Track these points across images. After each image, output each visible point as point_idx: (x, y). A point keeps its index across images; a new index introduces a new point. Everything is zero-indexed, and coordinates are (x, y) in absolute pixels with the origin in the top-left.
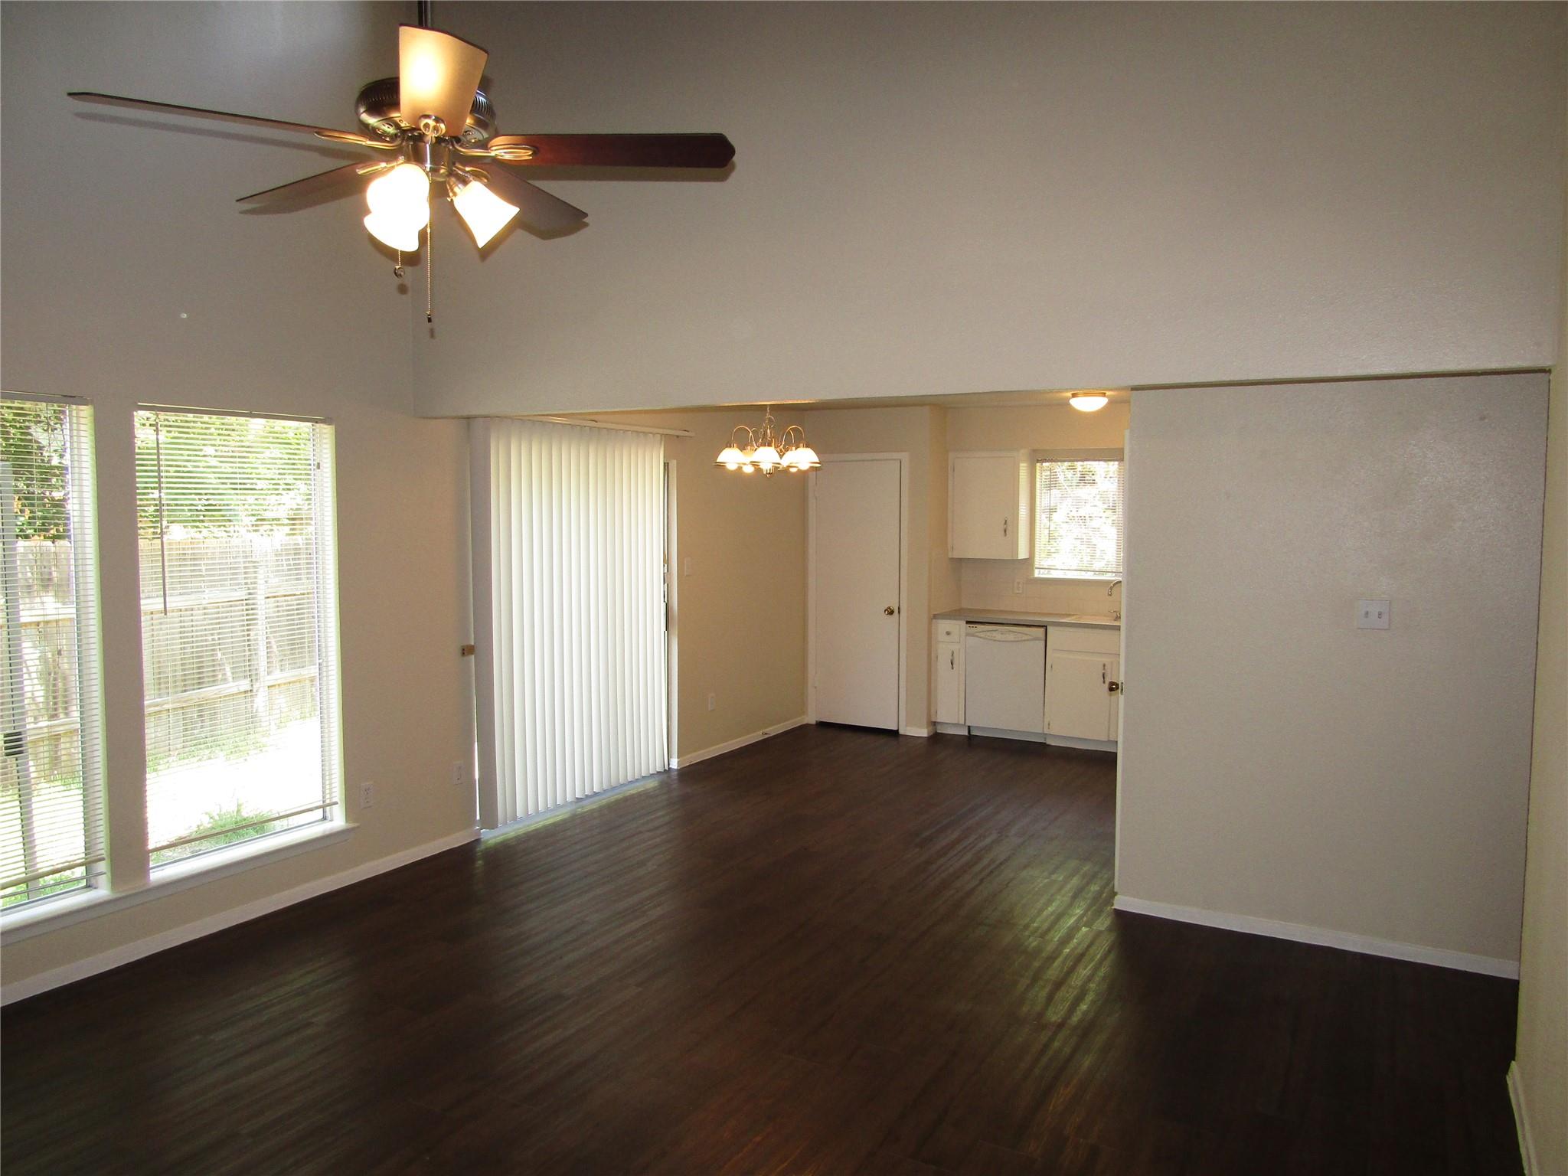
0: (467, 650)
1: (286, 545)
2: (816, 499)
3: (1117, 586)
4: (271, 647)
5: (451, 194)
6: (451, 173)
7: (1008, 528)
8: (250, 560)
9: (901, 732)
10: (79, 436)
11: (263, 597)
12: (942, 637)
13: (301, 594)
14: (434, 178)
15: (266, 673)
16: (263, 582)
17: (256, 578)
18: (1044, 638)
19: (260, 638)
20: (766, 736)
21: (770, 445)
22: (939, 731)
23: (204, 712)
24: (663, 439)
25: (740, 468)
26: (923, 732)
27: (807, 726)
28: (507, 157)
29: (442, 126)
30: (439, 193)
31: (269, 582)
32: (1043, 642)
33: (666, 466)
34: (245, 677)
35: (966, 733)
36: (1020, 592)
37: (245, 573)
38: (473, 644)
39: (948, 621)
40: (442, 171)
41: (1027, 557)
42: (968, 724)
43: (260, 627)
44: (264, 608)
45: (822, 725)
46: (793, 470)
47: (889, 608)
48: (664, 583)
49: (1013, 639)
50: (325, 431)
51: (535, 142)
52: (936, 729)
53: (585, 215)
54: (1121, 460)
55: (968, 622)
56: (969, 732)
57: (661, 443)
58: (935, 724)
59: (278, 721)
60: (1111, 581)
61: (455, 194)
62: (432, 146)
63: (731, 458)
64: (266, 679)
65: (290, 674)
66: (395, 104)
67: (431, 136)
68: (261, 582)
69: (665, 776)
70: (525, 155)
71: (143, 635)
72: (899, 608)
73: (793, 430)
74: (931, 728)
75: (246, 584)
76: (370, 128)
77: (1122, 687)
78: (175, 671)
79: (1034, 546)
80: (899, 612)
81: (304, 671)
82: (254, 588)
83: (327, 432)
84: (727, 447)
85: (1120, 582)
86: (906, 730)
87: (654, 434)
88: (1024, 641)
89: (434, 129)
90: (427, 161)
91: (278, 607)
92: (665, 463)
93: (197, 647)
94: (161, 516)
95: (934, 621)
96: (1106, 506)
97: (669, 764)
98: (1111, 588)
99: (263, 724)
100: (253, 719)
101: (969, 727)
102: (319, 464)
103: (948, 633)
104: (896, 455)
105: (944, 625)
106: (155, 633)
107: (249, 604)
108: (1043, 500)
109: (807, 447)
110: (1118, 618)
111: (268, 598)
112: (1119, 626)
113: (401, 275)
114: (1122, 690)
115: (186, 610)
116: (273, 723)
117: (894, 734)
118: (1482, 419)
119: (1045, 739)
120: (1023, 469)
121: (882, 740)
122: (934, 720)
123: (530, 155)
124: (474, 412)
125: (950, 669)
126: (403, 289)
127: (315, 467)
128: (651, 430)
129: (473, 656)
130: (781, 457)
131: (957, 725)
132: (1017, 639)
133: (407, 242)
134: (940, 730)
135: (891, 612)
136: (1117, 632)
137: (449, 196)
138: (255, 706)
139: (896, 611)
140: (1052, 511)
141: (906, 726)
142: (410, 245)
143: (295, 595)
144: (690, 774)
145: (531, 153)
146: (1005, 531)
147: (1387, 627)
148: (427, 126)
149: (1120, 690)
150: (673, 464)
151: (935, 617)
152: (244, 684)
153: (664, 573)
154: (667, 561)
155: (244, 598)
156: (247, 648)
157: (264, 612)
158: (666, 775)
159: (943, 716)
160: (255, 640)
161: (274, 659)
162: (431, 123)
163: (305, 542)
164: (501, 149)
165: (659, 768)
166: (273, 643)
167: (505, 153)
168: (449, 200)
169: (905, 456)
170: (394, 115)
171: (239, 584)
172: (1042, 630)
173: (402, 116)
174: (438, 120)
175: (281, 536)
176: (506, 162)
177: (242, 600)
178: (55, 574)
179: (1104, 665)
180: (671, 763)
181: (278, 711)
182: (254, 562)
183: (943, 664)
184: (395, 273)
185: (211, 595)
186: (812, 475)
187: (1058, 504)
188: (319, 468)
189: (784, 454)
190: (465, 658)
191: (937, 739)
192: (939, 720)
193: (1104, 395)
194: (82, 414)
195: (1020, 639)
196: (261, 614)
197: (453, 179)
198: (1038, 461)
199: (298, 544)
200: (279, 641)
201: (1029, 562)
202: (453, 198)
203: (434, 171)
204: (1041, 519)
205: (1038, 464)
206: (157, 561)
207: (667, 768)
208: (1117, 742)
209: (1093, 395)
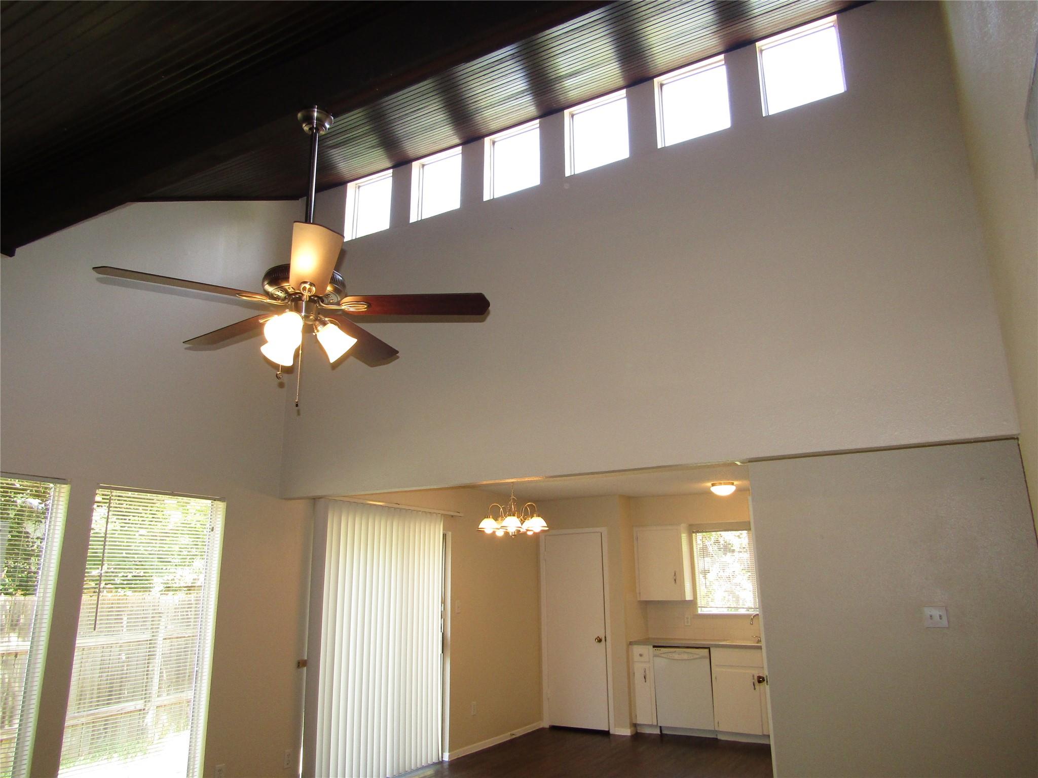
0: (301, 664)
1: (183, 601)
2: (545, 560)
3: (755, 617)
4: (162, 676)
5: (315, 331)
6: (316, 319)
7: (677, 578)
8: (158, 611)
9: (612, 732)
10: (58, 505)
11: (162, 639)
12: (636, 658)
13: (189, 637)
14: (306, 322)
15: (157, 695)
16: (164, 627)
17: (159, 624)
18: (709, 657)
19: (156, 669)
20: (514, 737)
21: (514, 515)
22: (638, 731)
23: (108, 723)
24: (443, 517)
25: (494, 532)
26: (627, 732)
27: (543, 729)
28: (352, 309)
29: (314, 289)
30: (309, 330)
31: (167, 627)
32: (708, 660)
33: (444, 536)
34: (142, 699)
35: (657, 732)
36: (689, 624)
37: (152, 621)
38: (306, 659)
39: (642, 647)
40: (311, 317)
41: (692, 599)
42: (659, 725)
43: (157, 661)
44: (161, 646)
45: (554, 728)
46: (530, 533)
47: (598, 637)
48: (442, 618)
49: (686, 658)
50: (220, 506)
51: (370, 300)
52: (637, 729)
53: (397, 352)
54: (749, 529)
55: (654, 647)
56: (661, 731)
57: (441, 519)
58: (635, 725)
59: (160, 734)
60: (751, 615)
61: (318, 331)
62: (307, 303)
63: (488, 525)
64: (156, 701)
65: (173, 698)
66: (286, 278)
67: (306, 294)
68: (162, 627)
69: (438, 767)
70: (363, 308)
71: (73, 671)
72: (605, 637)
73: (528, 505)
74: (633, 728)
75: (152, 628)
76: (270, 294)
77: (767, 679)
78: (92, 694)
79: (696, 595)
80: (605, 640)
81: (184, 695)
82: (157, 632)
83: (221, 506)
84: (485, 518)
85: (757, 615)
86: (614, 731)
87: (437, 514)
88: (695, 659)
89: (309, 291)
90: (302, 311)
91: (171, 646)
92: (443, 534)
93: (111, 675)
94: (100, 580)
95: (630, 646)
96: (742, 567)
97: (442, 758)
98: (752, 619)
99: (149, 736)
100: (142, 731)
101: (661, 727)
102: (213, 528)
103: (641, 655)
104: (598, 530)
105: (637, 650)
106: (83, 660)
107: (151, 643)
108: (700, 564)
109: (538, 516)
110: (759, 641)
111: (165, 639)
112: (761, 646)
113: (280, 377)
114: (767, 682)
115: (107, 647)
116: (156, 734)
117: (606, 734)
118: (982, 479)
119: (717, 735)
120: (684, 537)
121: (598, 739)
122: (634, 722)
123: (365, 308)
124: (319, 493)
125: (644, 682)
126: (281, 385)
127: (210, 530)
128: (436, 511)
129: (306, 668)
130: (522, 524)
131: (651, 726)
132: (690, 658)
133: (286, 360)
134: (640, 730)
135: (600, 641)
136: (759, 650)
137: (314, 332)
138: (146, 721)
139: (603, 640)
140: (705, 572)
141: (615, 727)
142: (288, 362)
143: (184, 637)
144: (457, 765)
145: (366, 306)
146: (675, 580)
147: (947, 626)
148: (304, 289)
149: (765, 682)
150: (449, 535)
151: (631, 643)
152: (140, 704)
153: (441, 611)
154: (444, 602)
155: (149, 639)
156: (145, 677)
157: (161, 650)
158: (440, 766)
159: (640, 720)
160: (152, 671)
161: (163, 686)
162: (308, 286)
163: (195, 599)
164: (348, 304)
165: (435, 760)
166: (164, 672)
167: (350, 307)
168: (314, 334)
169: (604, 530)
170: (285, 285)
171: (147, 629)
172: (707, 650)
173: (290, 286)
174: (311, 284)
175: (181, 596)
176: (351, 313)
177: (147, 640)
178: (22, 621)
179: (753, 676)
180: (444, 756)
181: (162, 726)
182: (159, 613)
183: (638, 676)
184: (277, 376)
185: (126, 636)
186: (542, 537)
187: (710, 567)
188: (212, 530)
189: (524, 522)
190: (299, 670)
191: (638, 737)
192: (638, 723)
193: (733, 484)
194: (63, 490)
195: (692, 658)
196: (159, 652)
197: (317, 323)
198: (693, 532)
199: (191, 601)
200: (169, 672)
201: (693, 603)
202: (317, 333)
203: (306, 318)
204: (699, 578)
205: (694, 534)
206: (92, 612)
207: (440, 760)
208: (769, 736)
209: (725, 484)
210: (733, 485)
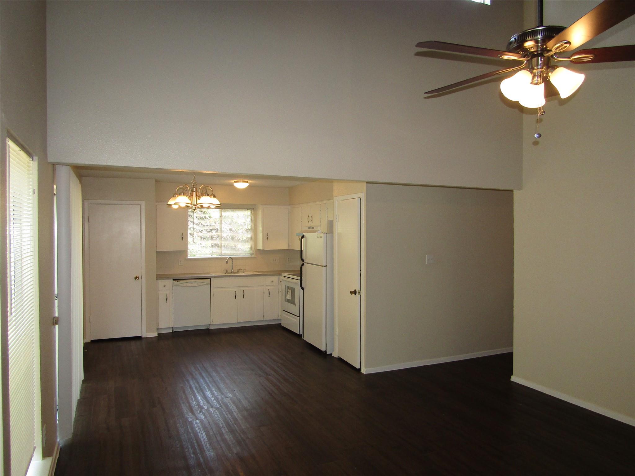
7: (184, 237)
12: (161, 288)
18: (210, 283)
22: (162, 333)
26: (154, 335)
32: (210, 285)
39: (164, 280)
47: (137, 276)
49: (197, 285)
55: (173, 280)
56: (173, 330)
58: (160, 329)
60: (227, 258)
72: (141, 276)
74: (158, 332)
80: (141, 278)
86: (145, 335)
88: (202, 285)
101: (174, 328)
103: (164, 286)
104: (139, 202)
105: (162, 283)
117: (139, 338)
131: (169, 328)
135: (137, 278)
141: (146, 333)
151: (157, 279)
169: (142, 203)
172: (208, 280)
179: (235, 292)
183: (162, 301)
191: (161, 336)
192: (162, 328)
195: (200, 285)
209: (243, 182)
210: (248, 183)
